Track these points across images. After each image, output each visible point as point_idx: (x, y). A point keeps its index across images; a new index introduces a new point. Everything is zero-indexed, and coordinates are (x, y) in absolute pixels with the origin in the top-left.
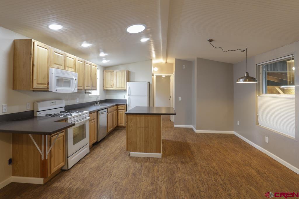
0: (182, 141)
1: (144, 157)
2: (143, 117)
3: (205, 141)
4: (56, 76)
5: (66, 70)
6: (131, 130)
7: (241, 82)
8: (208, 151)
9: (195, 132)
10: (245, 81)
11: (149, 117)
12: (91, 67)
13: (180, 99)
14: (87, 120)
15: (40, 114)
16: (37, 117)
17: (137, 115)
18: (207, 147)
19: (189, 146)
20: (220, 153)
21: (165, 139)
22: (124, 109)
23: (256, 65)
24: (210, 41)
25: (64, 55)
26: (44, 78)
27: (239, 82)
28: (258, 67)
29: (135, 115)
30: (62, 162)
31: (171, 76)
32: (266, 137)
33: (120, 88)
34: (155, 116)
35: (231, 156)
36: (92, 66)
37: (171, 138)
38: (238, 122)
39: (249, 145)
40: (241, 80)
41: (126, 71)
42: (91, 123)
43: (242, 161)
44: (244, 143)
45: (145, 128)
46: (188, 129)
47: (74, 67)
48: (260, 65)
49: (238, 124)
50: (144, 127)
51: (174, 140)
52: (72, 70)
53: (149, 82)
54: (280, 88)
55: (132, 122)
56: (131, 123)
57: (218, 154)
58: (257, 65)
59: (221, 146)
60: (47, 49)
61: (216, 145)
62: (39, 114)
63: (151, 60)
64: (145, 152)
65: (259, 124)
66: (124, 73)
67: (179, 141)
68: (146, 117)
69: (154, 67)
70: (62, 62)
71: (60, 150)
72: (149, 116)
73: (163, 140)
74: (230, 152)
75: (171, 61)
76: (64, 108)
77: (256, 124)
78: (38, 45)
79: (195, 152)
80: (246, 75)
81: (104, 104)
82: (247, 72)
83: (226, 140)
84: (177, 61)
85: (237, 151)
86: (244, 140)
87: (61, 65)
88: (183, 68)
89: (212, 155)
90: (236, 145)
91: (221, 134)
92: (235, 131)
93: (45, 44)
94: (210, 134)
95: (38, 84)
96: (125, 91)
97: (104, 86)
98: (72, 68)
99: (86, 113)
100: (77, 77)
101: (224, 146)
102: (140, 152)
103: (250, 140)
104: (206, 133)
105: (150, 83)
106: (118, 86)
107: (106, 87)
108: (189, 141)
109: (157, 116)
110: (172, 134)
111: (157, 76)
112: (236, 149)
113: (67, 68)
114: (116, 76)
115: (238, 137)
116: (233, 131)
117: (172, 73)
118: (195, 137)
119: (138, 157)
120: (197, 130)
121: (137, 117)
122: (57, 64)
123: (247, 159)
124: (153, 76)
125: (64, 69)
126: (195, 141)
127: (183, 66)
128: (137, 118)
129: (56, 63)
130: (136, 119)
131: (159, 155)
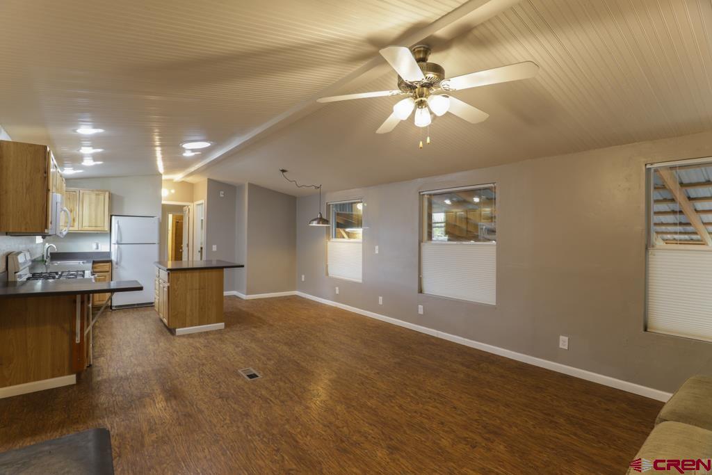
1: (200, 332)
7: (314, 224)
9: (244, 299)
10: (318, 223)
13: (214, 248)
17: (187, 271)
22: (107, 269)
24: (283, 171)
27: (312, 224)
28: (328, 206)
31: (188, 206)
33: (93, 228)
34: (215, 270)
38: (303, 276)
40: (315, 222)
48: (330, 204)
49: (303, 279)
50: (198, 288)
54: (344, 231)
63: (161, 175)
64: (199, 325)
80: (319, 216)
82: (320, 213)
88: (221, 196)
103: (318, 297)
104: (261, 299)
106: (86, 223)
114: (81, 201)
117: (192, 202)
119: (190, 334)
120: (247, 295)
127: (221, 192)
131: (221, 325)
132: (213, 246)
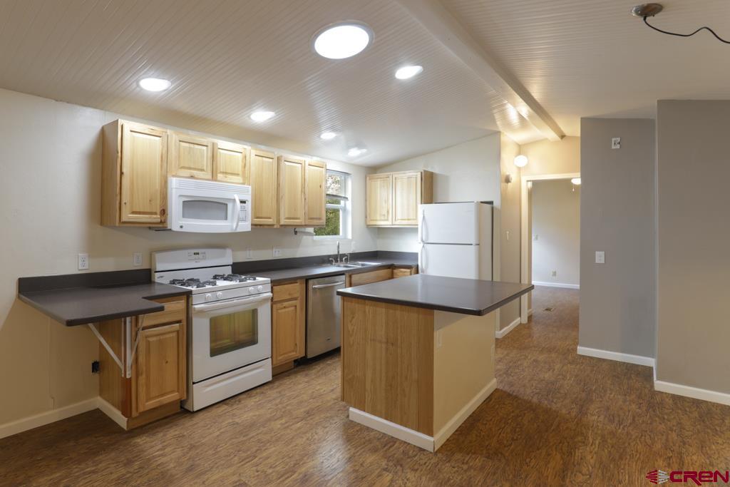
0: (564, 411)
1: (384, 434)
2: (382, 310)
4: (180, 196)
5: (216, 180)
6: (352, 343)
9: (652, 387)
11: (399, 313)
12: (304, 169)
14: (265, 300)
15: (162, 277)
16: (154, 282)
17: (367, 301)
19: (579, 439)
21: (507, 388)
24: (646, 13)
25: (210, 147)
26: (150, 201)
29: (363, 301)
30: (172, 392)
33: (406, 222)
34: (415, 309)
36: (307, 167)
37: (528, 391)
41: (420, 173)
42: (282, 309)
45: (387, 343)
47: (245, 173)
50: (384, 340)
52: (239, 179)
53: (491, 203)
55: (354, 320)
56: (351, 322)
60: (160, 137)
62: (158, 278)
63: (498, 133)
64: (386, 419)
66: (414, 180)
68: (391, 311)
70: (206, 163)
71: (167, 362)
72: (399, 307)
73: (496, 390)
76: (230, 267)
78: (131, 131)
79: (585, 470)
81: (360, 263)
87: (202, 170)
88: (613, 147)
93: (152, 127)
95: (133, 213)
96: (414, 230)
97: (368, 217)
98: (238, 175)
99: (263, 284)
100: (250, 196)
102: (374, 413)
105: (495, 204)
106: (399, 216)
107: (374, 220)
109: (421, 310)
113: (220, 176)
114: (394, 188)
118: (634, 406)
119: (368, 428)
120: (658, 379)
121: (367, 308)
122: (190, 168)
125: (210, 177)
126: (620, 423)
127: (613, 139)
128: (367, 310)
129: (186, 165)
130: (365, 312)
131: (426, 441)
132: (597, 253)
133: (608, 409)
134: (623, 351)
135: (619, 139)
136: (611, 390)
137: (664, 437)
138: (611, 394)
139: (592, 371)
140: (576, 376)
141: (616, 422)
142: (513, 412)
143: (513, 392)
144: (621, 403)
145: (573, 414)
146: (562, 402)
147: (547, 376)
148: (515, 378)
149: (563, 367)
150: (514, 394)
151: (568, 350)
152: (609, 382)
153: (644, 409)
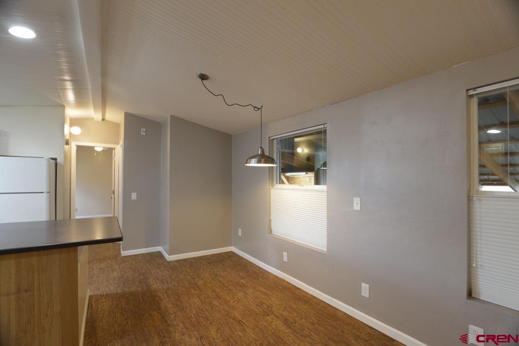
0: (139, 289)
3: (188, 277)
7: (253, 164)
8: (196, 300)
9: (166, 260)
10: (259, 162)
13: (134, 196)
18: (193, 291)
19: (157, 299)
20: (219, 298)
21: (96, 293)
23: (269, 137)
24: (203, 77)
27: (249, 163)
28: (271, 141)
31: (114, 149)
32: (284, 253)
34: (57, 250)
35: (239, 300)
37: (111, 288)
38: (240, 230)
39: (258, 268)
40: (253, 160)
43: (257, 305)
44: (252, 267)
46: (152, 255)
48: (273, 139)
49: (240, 234)
51: (120, 291)
53: (55, 159)
57: (215, 303)
58: (271, 138)
59: (218, 282)
61: (208, 281)
63: (63, 107)
65: (271, 232)
67: (133, 289)
69: (71, 126)
73: (90, 296)
74: (235, 291)
75: (116, 116)
77: (269, 233)
79: (171, 312)
80: (259, 153)
82: (261, 148)
83: (223, 265)
84: (128, 117)
85: (245, 286)
86: (251, 261)
88: (142, 134)
89: (206, 309)
90: (241, 273)
91: (213, 256)
92: (233, 246)
94: (195, 258)
101: (222, 280)
103: (259, 260)
104: (187, 259)
105: (58, 160)
108: (155, 285)
109: (63, 250)
110: (115, 274)
111: (79, 147)
112: (242, 281)
115: (239, 256)
116: (231, 246)
117: (118, 144)
118: (166, 272)
120: (169, 255)
123: (264, 298)
124: (66, 147)
126: (167, 282)
127: (142, 129)
132: (133, 194)
133: (158, 278)
134: (146, 247)
135: (145, 130)
136: (152, 269)
137: (186, 280)
138: (153, 270)
139: (136, 262)
140: (131, 268)
141: (165, 282)
142: (113, 304)
143: (103, 292)
144: (160, 273)
145: (145, 288)
146: (135, 285)
147: (115, 275)
148: (97, 284)
149: (120, 266)
150: (105, 294)
151: (115, 256)
152: (148, 265)
153: (171, 271)
